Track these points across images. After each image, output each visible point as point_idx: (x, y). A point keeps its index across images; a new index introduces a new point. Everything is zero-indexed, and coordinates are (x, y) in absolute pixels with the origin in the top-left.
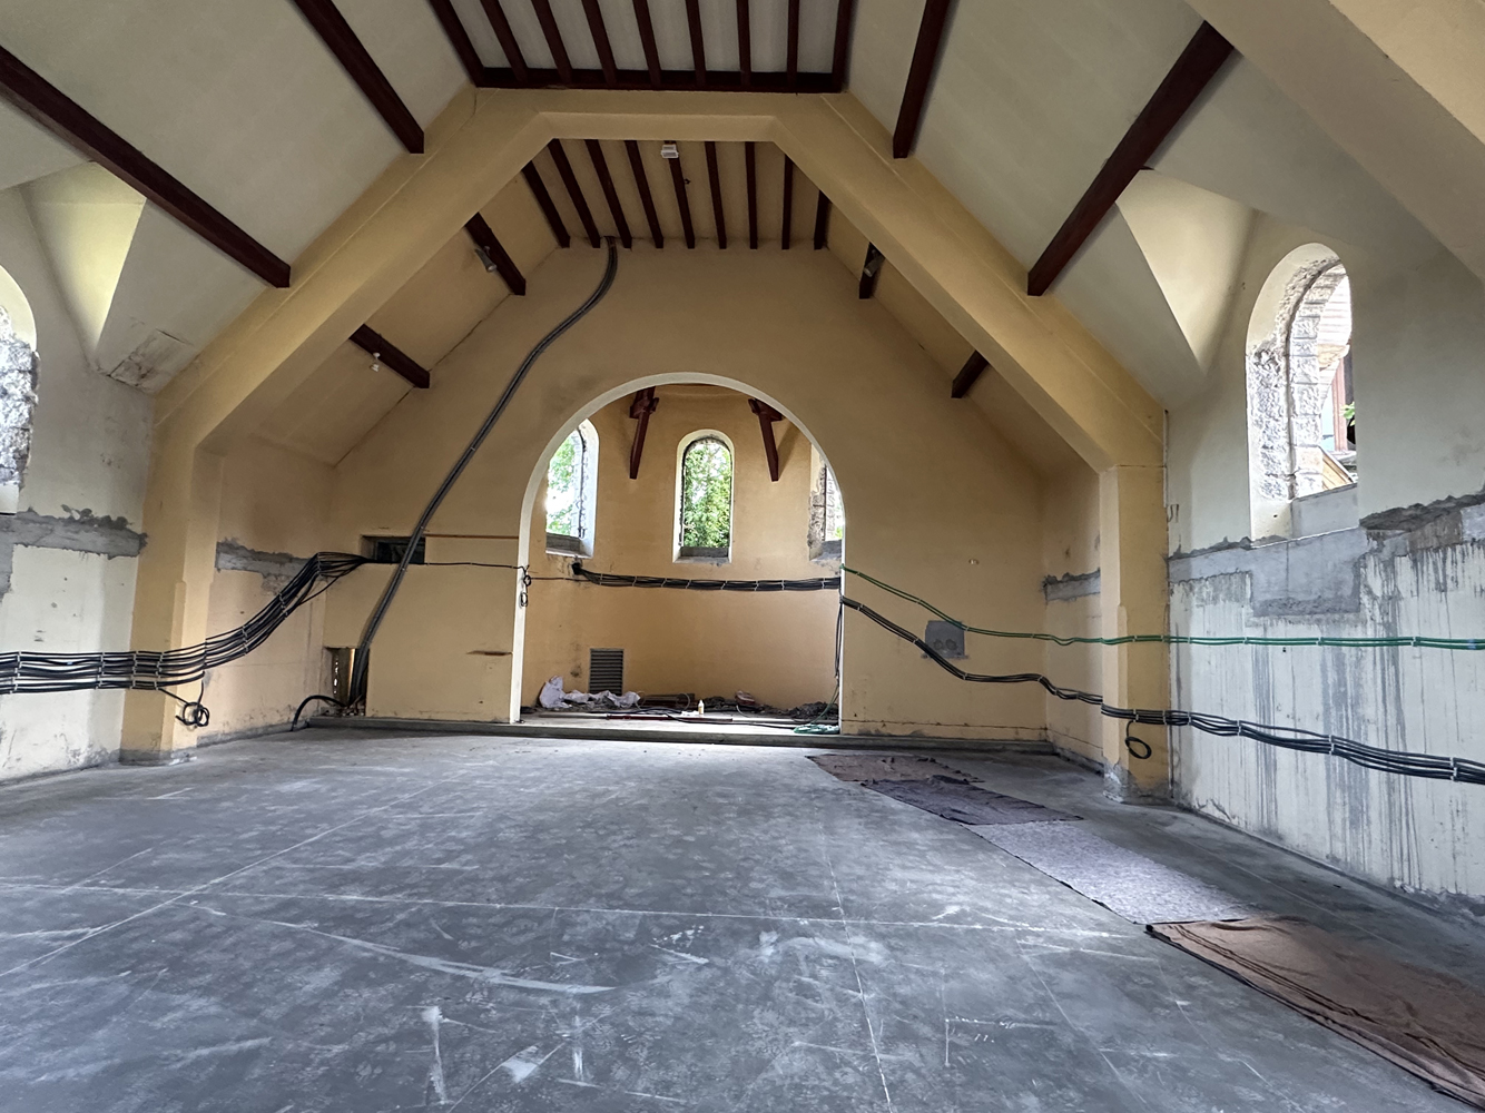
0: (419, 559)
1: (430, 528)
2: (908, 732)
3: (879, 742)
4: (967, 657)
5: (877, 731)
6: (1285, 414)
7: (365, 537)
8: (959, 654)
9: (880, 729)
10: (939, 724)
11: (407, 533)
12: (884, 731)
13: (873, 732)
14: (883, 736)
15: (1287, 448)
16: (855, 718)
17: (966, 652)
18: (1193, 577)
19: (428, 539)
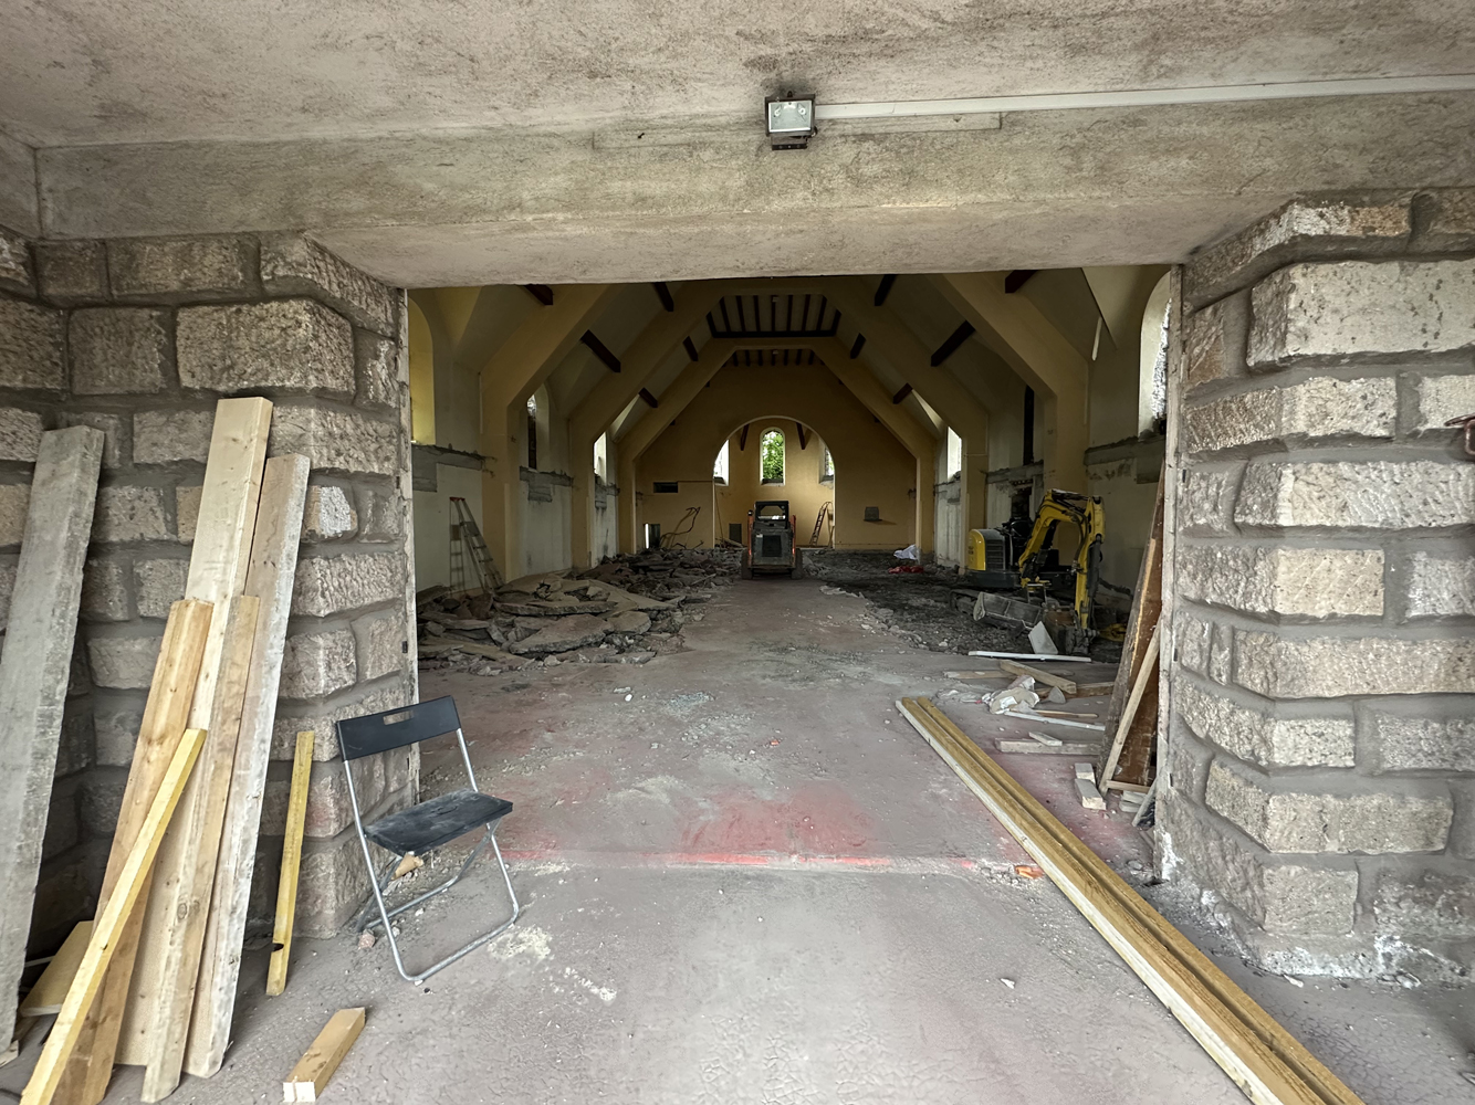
0: (676, 490)
1: (679, 479)
11: (671, 481)
19: (678, 483)
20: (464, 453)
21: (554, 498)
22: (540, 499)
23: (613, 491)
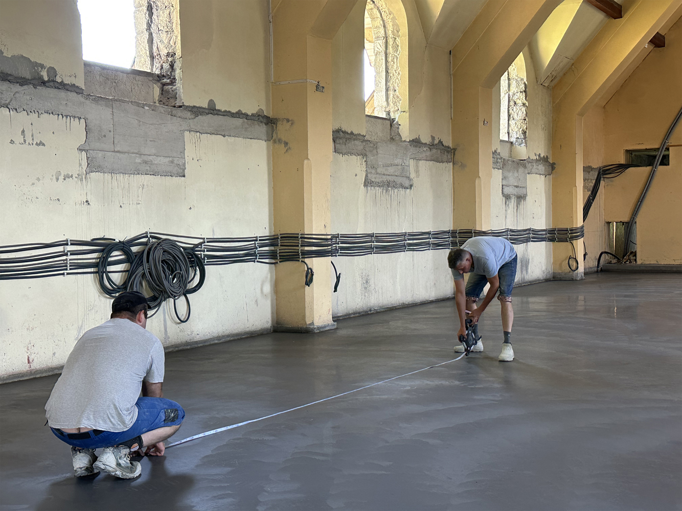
0: (665, 161)
1: (672, 141)
7: (627, 151)
11: (656, 146)
19: (670, 148)
20: (239, 115)
21: (416, 182)
22: (388, 185)
23: (542, 168)
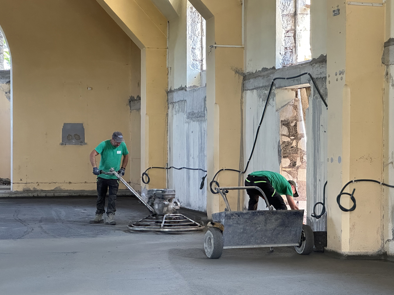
2: (53, 189)
3: (35, 194)
4: (86, 144)
5: (34, 188)
6: (200, 34)
8: (82, 142)
9: (36, 187)
10: (70, 183)
12: (39, 188)
13: (32, 189)
14: (38, 191)
15: (201, 49)
16: (21, 182)
17: (86, 142)
18: (174, 101)
